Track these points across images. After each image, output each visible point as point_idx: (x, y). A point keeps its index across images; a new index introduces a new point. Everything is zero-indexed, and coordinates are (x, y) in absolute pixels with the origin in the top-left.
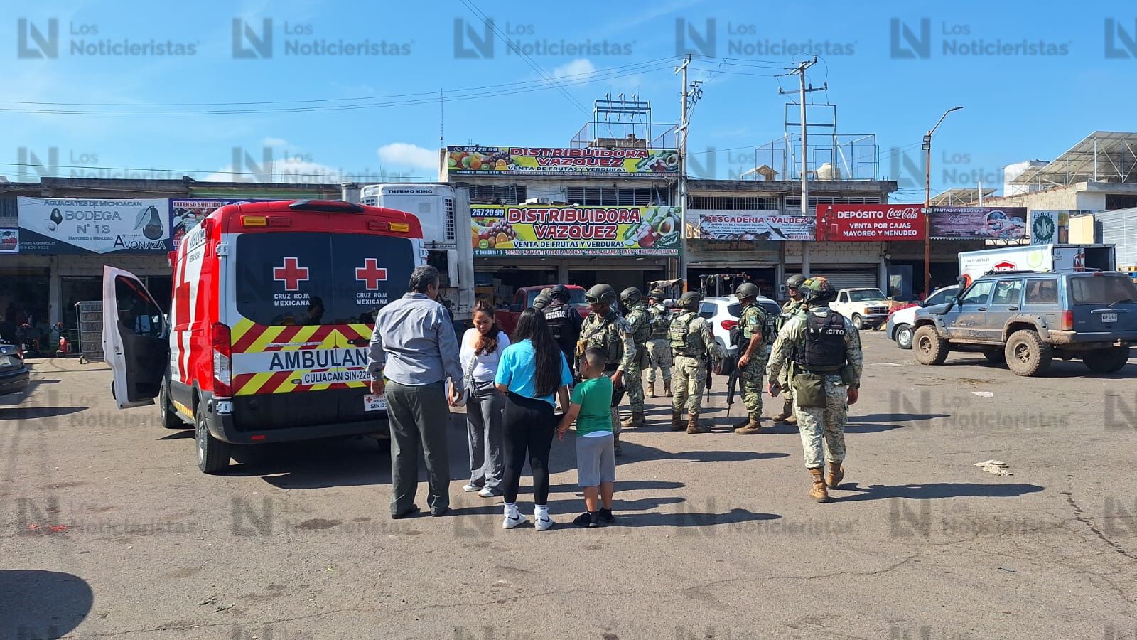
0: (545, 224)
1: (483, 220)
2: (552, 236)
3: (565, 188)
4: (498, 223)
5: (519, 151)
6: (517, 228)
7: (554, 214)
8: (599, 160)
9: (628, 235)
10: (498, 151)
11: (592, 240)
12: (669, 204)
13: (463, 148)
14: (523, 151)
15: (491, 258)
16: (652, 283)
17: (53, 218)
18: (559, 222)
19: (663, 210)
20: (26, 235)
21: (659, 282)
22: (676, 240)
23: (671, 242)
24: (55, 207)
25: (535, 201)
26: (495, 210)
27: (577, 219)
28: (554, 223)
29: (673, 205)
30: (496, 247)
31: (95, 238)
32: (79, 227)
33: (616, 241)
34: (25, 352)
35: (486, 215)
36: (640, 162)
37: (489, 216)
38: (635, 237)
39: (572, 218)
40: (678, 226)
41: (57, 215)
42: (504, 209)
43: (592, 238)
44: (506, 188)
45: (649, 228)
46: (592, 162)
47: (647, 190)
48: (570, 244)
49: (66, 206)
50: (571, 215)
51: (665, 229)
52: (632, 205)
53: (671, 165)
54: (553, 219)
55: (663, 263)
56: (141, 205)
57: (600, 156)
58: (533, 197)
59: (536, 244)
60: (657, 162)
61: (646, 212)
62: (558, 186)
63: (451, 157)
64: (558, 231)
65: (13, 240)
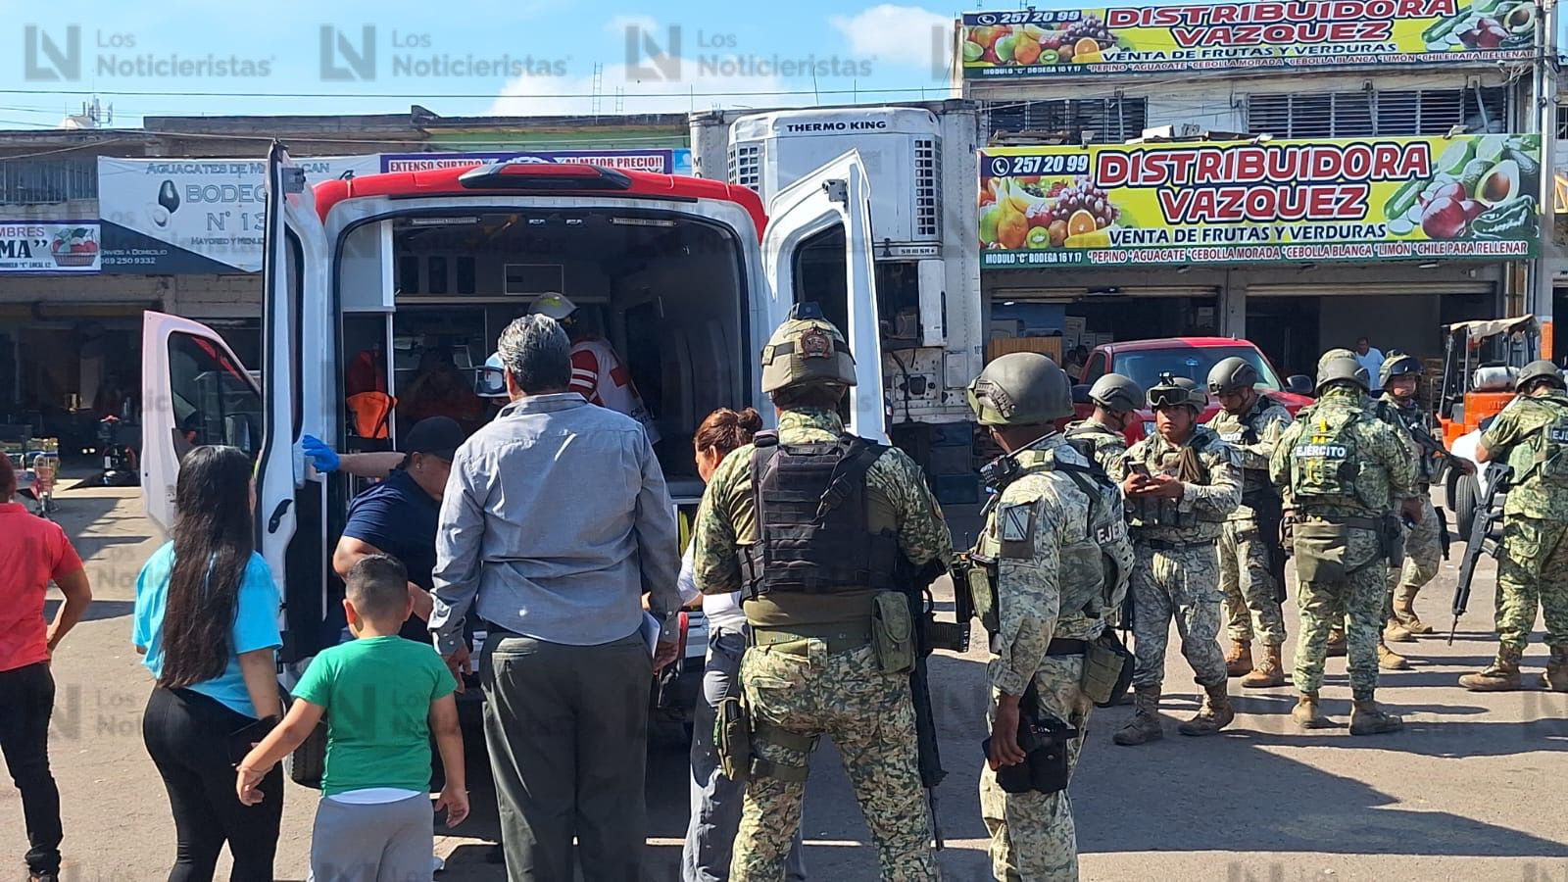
0: (1186, 186)
1: (1037, 182)
2: (1203, 216)
3: (1241, 97)
4: (1072, 188)
5: (1131, 17)
6: (1117, 197)
7: (1210, 161)
8: (1330, 26)
9: (1397, 207)
10: (1080, 19)
11: (1304, 223)
12: (1511, 127)
13: (999, 16)
14: (1141, 15)
15: (1057, 270)
16: (1454, 327)
17: (163, 200)
18: (1222, 180)
19: (1491, 143)
20: (116, 237)
21: (1474, 325)
22: (1522, 218)
23: (1512, 224)
24: (166, 177)
25: (1164, 132)
26: (1066, 157)
27: (1267, 172)
28: (1208, 184)
29: (1519, 128)
30: (1068, 245)
31: (242, 240)
32: (210, 216)
33: (1365, 224)
34: (109, 474)
35: (1046, 169)
36: (1435, 26)
37: (1053, 173)
38: (1417, 213)
39: (1254, 170)
40: (1530, 183)
41: (170, 195)
42: (1086, 155)
43: (1305, 217)
44: (1099, 105)
45: (1453, 189)
46: (1312, 32)
47: (1452, 95)
48: (1246, 234)
49: (188, 174)
50: (1251, 165)
51: (1495, 190)
52: (1413, 133)
53: (1516, 29)
54: (1208, 175)
55: (1491, 274)
56: (327, 169)
57: (1331, 16)
58: (1159, 123)
59: (1163, 235)
60: (1481, 24)
61: (1447, 150)
62: (1223, 93)
63: (970, 39)
64: (1219, 203)
65: (89, 246)
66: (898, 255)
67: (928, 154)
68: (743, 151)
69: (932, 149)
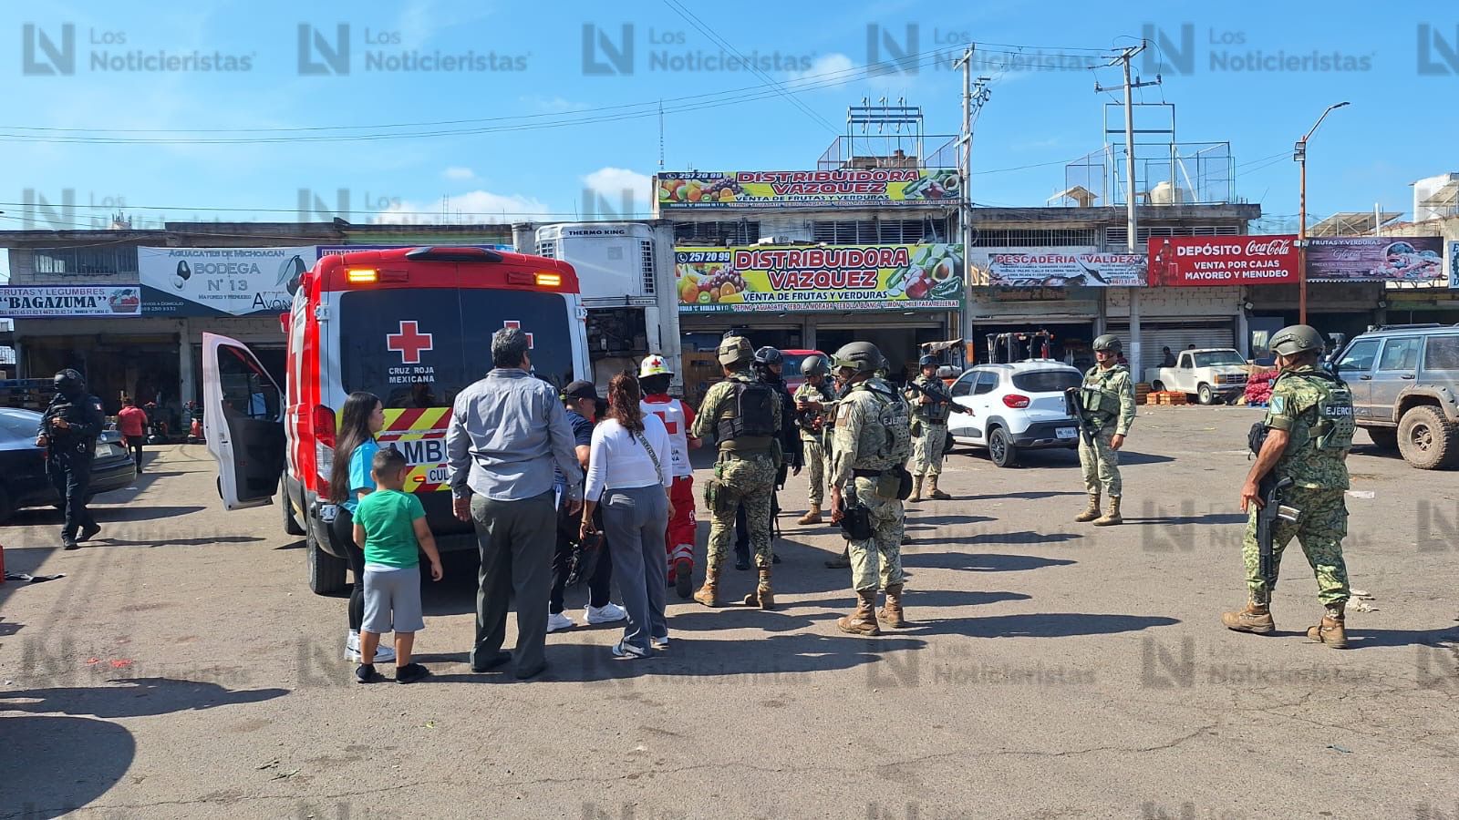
0: (782, 270)
1: (702, 266)
2: (792, 286)
3: (809, 222)
4: (722, 271)
5: (750, 177)
6: (747, 275)
7: (795, 257)
8: (855, 185)
9: (892, 282)
10: (722, 177)
11: (845, 290)
12: (948, 240)
13: (678, 174)
14: (755, 176)
15: (715, 315)
16: (923, 345)
17: (180, 272)
18: (802, 267)
19: (939, 249)
20: (150, 294)
21: (933, 344)
22: (956, 288)
23: (951, 291)
24: (182, 258)
25: (770, 240)
26: (718, 253)
27: (825, 263)
28: (794, 269)
29: (953, 241)
30: (721, 300)
31: (231, 297)
32: (210, 282)
33: (876, 291)
34: (151, 437)
35: (707, 260)
36: (909, 186)
37: (711, 262)
38: (902, 285)
39: (818, 261)
40: (959, 270)
41: (184, 269)
42: (729, 252)
43: (845, 287)
44: (734, 225)
45: (920, 272)
46: (846, 188)
47: (918, 223)
48: (815, 296)
49: (196, 257)
50: (816, 258)
51: (941, 274)
52: (899, 243)
53: (950, 188)
54: (794, 264)
55: (940, 318)
56: (283, 254)
57: (855, 179)
58: (767, 235)
59: (772, 296)
60: (932, 186)
61: (916, 251)
62: (799, 220)
63: (662, 187)
64: (801, 279)
65: (134, 300)
66: (633, 304)
67: (648, 249)
68: (544, 246)
69: (651, 246)
